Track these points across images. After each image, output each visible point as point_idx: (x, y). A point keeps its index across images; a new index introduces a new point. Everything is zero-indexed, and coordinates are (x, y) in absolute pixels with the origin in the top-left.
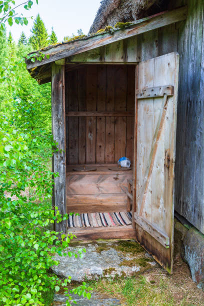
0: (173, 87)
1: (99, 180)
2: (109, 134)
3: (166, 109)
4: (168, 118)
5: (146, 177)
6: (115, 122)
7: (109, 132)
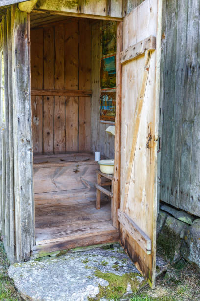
0: (155, 39)
1: (56, 173)
2: (59, 117)
3: (148, 69)
4: (150, 82)
5: (128, 163)
6: (66, 103)
7: (58, 116)
